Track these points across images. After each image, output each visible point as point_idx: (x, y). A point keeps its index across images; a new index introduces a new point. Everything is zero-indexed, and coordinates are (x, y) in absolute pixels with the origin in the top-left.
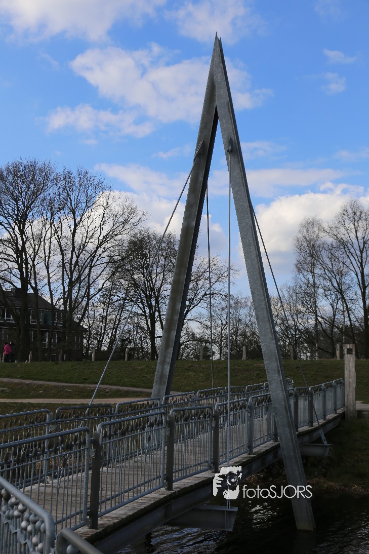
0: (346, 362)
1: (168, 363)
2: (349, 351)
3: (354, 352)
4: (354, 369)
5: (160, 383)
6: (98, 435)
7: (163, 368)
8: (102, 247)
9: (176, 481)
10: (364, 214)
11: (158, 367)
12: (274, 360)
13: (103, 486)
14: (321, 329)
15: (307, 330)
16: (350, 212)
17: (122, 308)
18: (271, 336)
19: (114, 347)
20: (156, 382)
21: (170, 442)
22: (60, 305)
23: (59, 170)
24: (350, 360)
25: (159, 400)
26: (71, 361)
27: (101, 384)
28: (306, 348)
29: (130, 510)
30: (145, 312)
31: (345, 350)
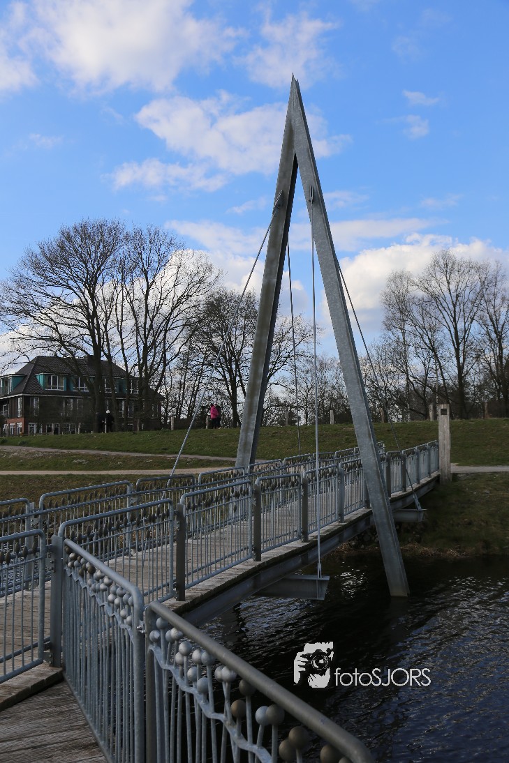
0: (440, 423)
1: (252, 431)
2: (444, 412)
3: (448, 413)
4: (448, 430)
5: (244, 452)
6: (181, 507)
7: (246, 435)
8: (177, 309)
9: (265, 551)
10: (456, 265)
11: (242, 435)
12: (365, 423)
13: (189, 558)
14: (412, 389)
15: (398, 391)
16: (442, 263)
17: (200, 374)
18: (360, 398)
19: (194, 414)
20: (240, 450)
21: (257, 512)
22: (135, 372)
23: (129, 229)
24: (444, 421)
25: (244, 468)
26: (149, 430)
27: (182, 453)
28: (397, 410)
29: (218, 582)
30: (224, 376)
31: (439, 411)
